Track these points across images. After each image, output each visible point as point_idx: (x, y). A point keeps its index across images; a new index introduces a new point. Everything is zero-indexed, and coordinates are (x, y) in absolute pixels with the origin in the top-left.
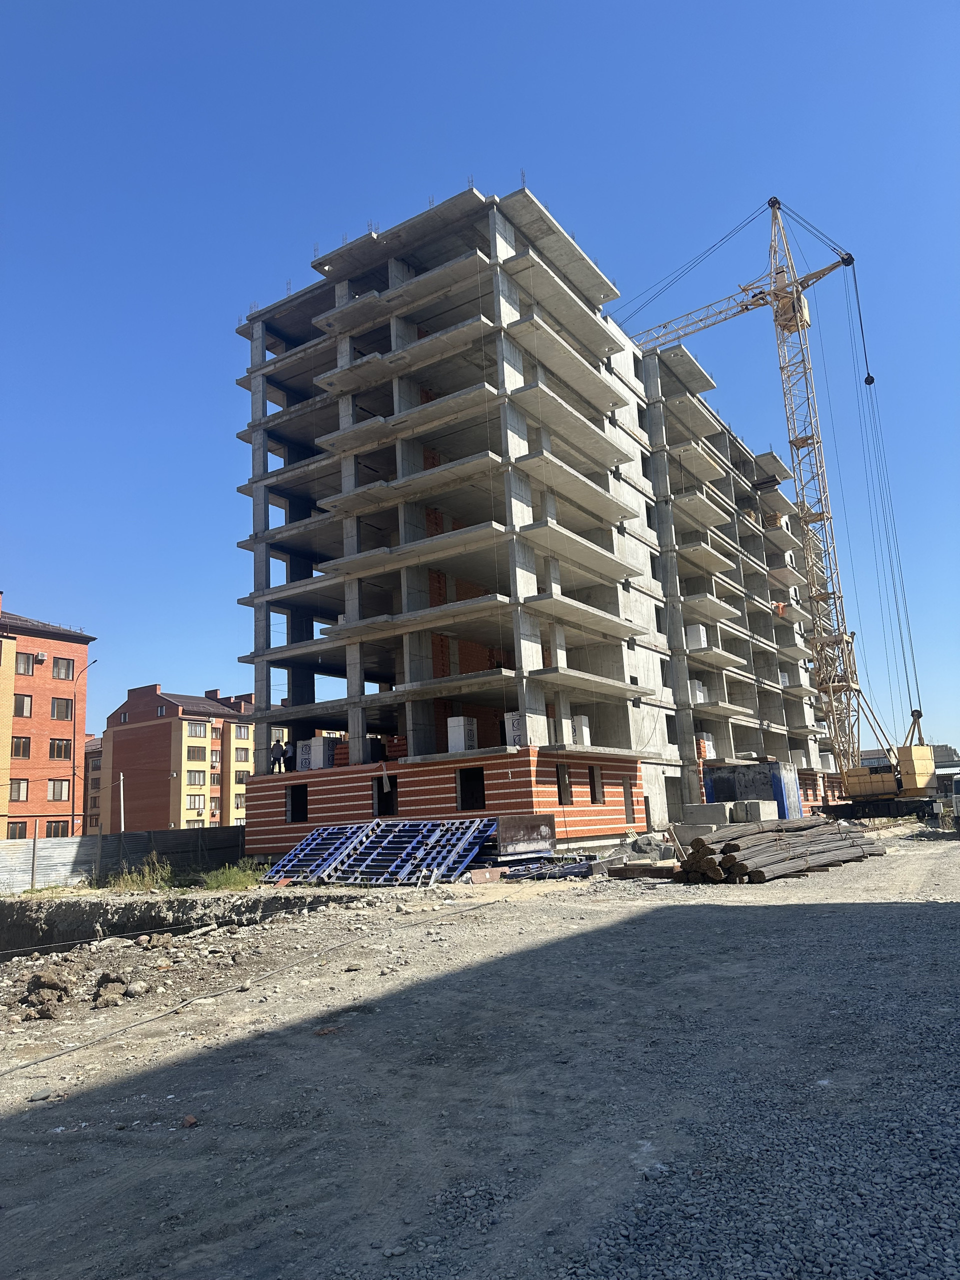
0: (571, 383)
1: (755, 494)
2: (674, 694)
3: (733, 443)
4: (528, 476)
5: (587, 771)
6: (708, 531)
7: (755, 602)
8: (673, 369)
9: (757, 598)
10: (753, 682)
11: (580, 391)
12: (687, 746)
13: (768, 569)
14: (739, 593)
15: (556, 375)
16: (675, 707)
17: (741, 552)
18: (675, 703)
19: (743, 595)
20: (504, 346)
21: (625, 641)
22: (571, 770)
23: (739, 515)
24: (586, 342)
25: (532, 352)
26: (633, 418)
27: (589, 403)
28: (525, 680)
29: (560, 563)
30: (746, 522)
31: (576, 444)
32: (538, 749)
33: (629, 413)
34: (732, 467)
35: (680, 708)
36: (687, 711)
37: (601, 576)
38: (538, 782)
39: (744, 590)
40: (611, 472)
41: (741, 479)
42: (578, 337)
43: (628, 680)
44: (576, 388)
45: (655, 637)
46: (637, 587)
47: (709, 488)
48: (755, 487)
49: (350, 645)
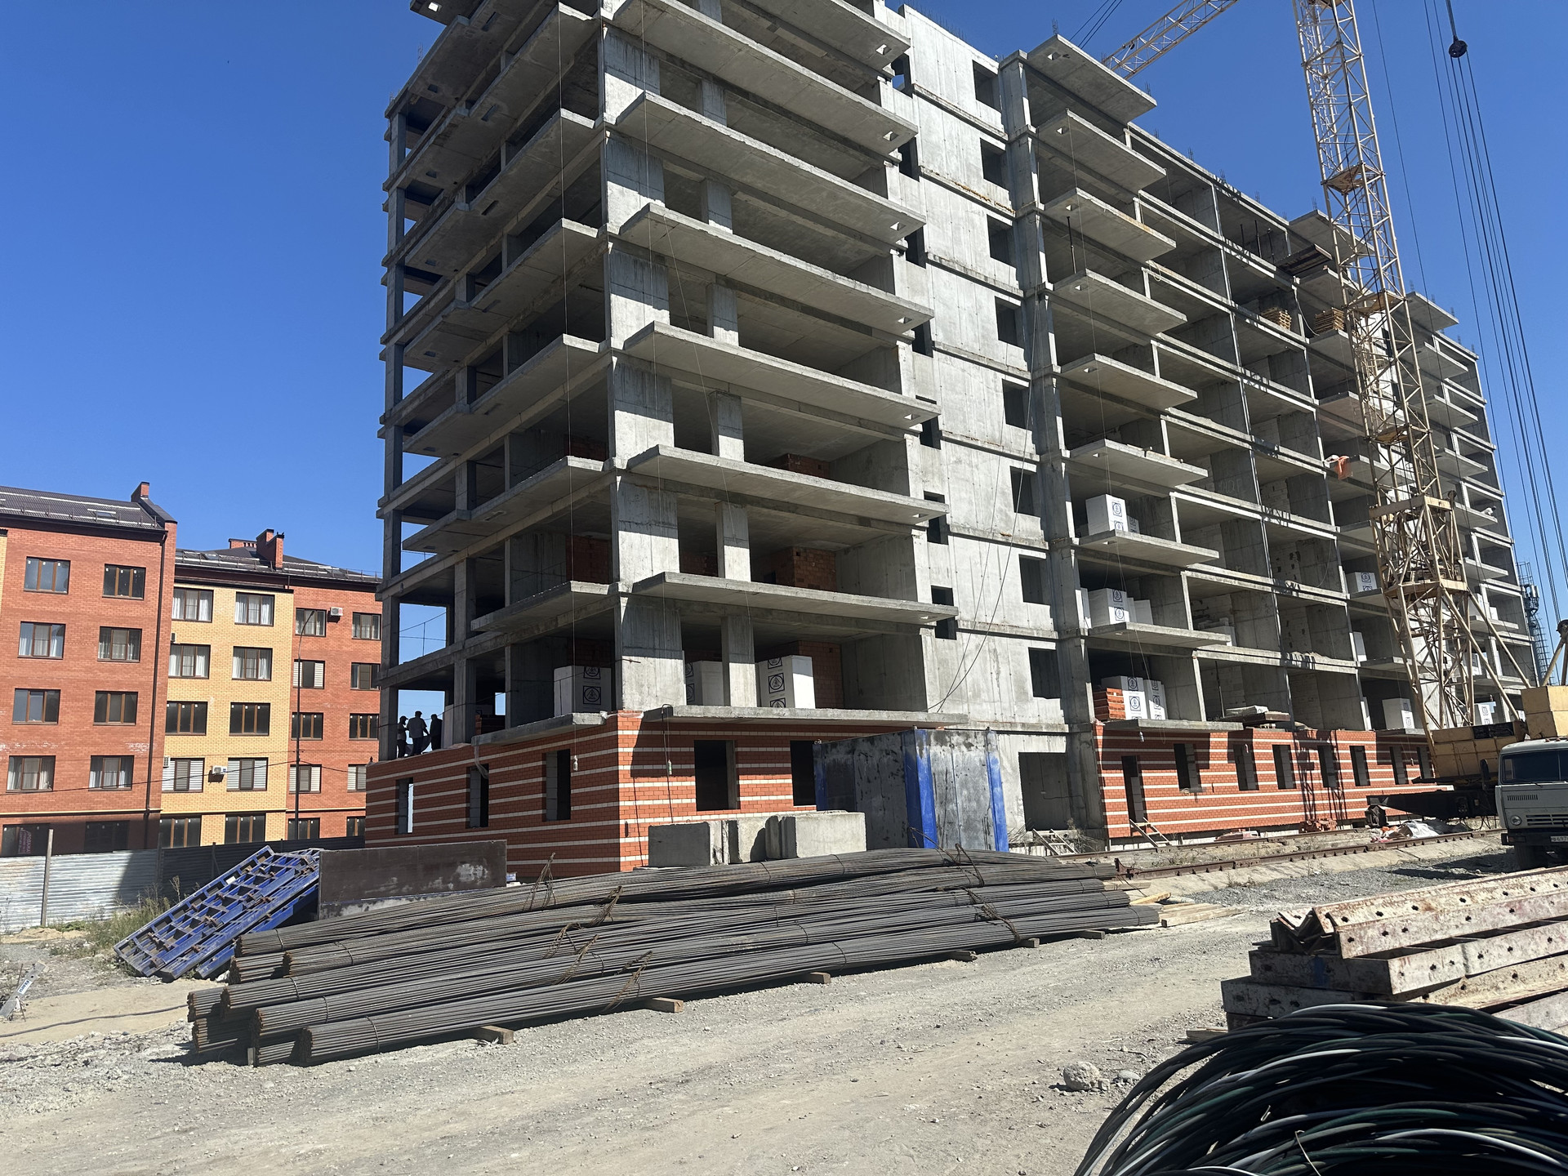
0: (792, 107)
1: (1287, 284)
2: (1054, 614)
3: (1230, 203)
4: (660, 258)
5: (789, 749)
6: (1152, 342)
7: (1280, 457)
8: (1062, 82)
9: (1282, 450)
10: (1269, 589)
11: (815, 119)
12: (1077, 699)
13: (1317, 402)
14: (1236, 442)
15: (754, 96)
16: (1055, 636)
17: (1244, 376)
18: (1057, 628)
19: (1246, 445)
20: (608, 48)
21: (921, 528)
22: (739, 749)
23: (1240, 317)
24: (836, 44)
25: (686, 57)
26: (969, 166)
27: (846, 141)
28: (624, 601)
29: (745, 401)
30: (1260, 327)
31: (799, 204)
32: (642, 715)
33: (958, 156)
34: (1222, 239)
35: (1065, 637)
36: (1076, 640)
37: (860, 422)
38: (635, 774)
39: (1248, 438)
40: (901, 251)
41: (1249, 258)
42: (816, 34)
43: (925, 596)
44: (807, 114)
45: (1007, 519)
46: (959, 439)
47: (1156, 271)
48: (1286, 270)
49: (458, 563)
